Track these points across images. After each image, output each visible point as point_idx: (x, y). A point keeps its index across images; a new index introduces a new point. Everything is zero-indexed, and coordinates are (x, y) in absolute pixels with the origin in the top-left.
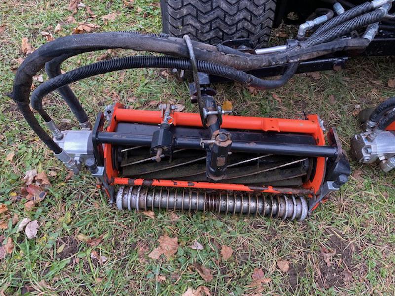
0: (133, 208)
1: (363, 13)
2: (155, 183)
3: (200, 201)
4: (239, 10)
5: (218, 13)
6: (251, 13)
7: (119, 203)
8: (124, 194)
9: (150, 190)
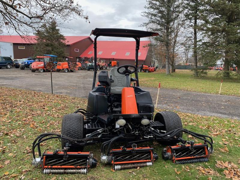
0: (47, 173)
1: (96, 132)
2: (53, 167)
3: (62, 171)
4: (75, 134)
5: (71, 134)
6: (78, 134)
7: (44, 171)
8: (46, 170)
9: (51, 169)
